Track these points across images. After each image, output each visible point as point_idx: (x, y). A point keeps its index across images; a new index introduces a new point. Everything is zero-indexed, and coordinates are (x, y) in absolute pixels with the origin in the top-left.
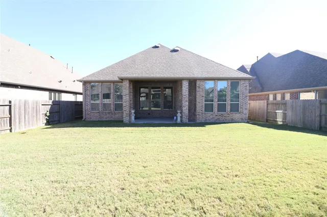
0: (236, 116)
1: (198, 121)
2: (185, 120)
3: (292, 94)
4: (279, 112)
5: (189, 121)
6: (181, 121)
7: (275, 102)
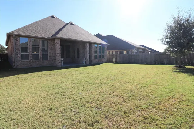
0: (104, 60)
1: (92, 63)
2: (88, 63)
3: (116, 52)
4: (114, 58)
5: (89, 63)
6: (86, 63)
7: (112, 54)
